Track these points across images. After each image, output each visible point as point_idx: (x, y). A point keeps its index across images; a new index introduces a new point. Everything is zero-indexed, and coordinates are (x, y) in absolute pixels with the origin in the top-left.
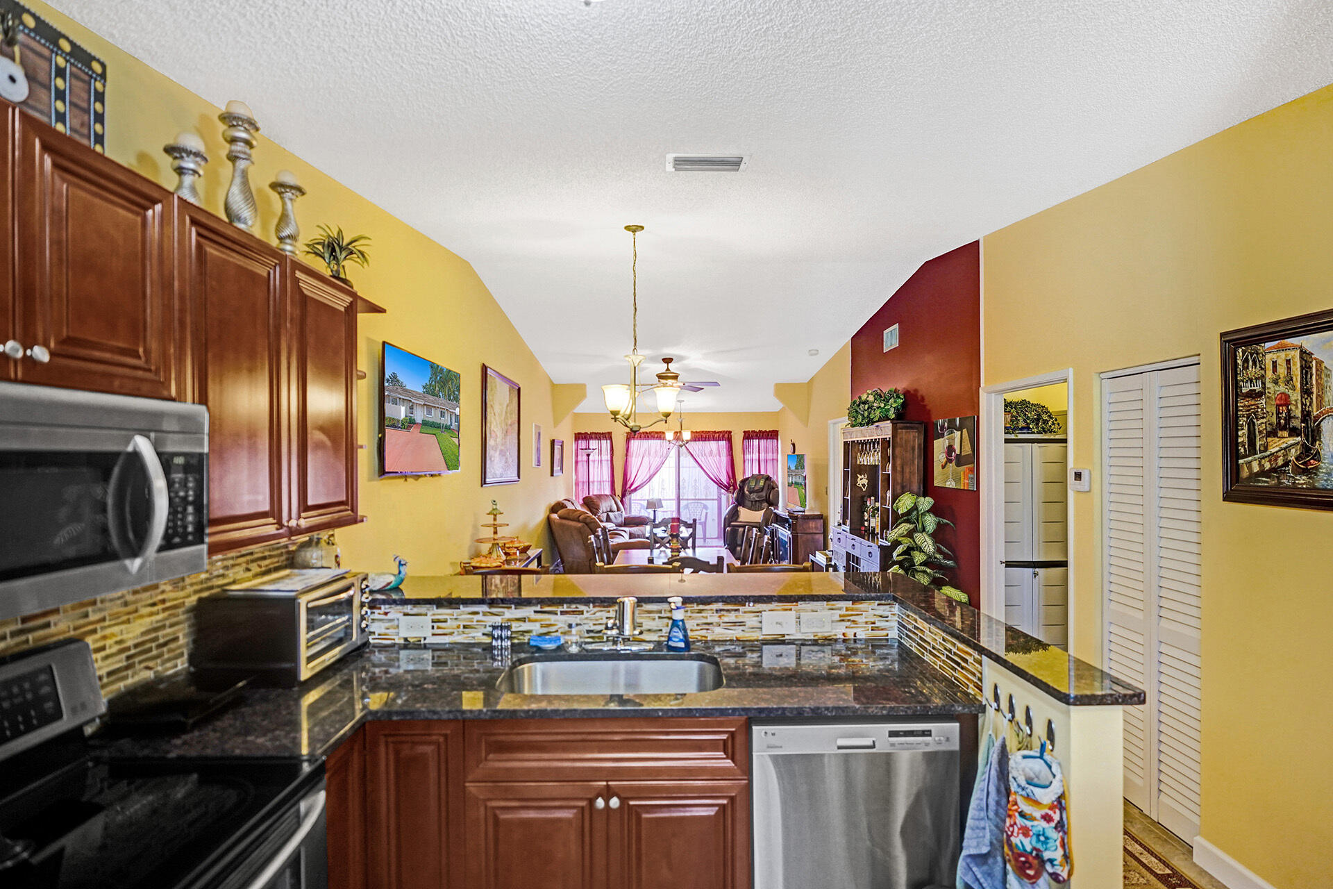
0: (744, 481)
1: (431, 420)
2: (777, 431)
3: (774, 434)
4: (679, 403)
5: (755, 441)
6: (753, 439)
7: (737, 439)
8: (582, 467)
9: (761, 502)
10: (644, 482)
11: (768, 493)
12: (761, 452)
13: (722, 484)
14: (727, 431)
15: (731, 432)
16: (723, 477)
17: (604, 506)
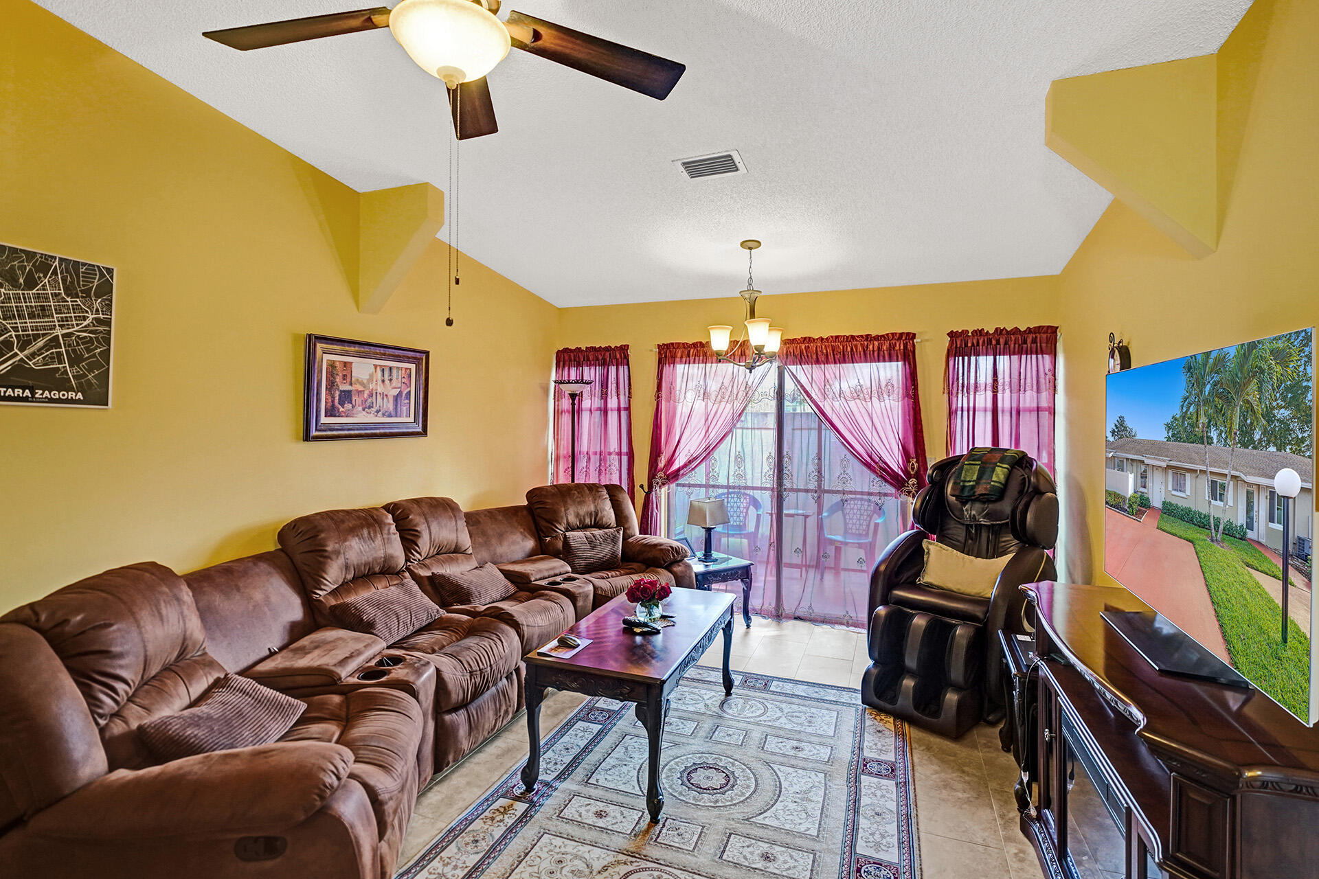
0: (946, 467)
2: (1053, 330)
3: (1044, 336)
4: (748, 251)
5: (982, 359)
6: (977, 354)
7: (931, 355)
8: (566, 420)
9: (996, 531)
10: (696, 458)
11: (1020, 507)
12: (1000, 388)
13: (885, 470)
14: (901, 334)
15: (914, 335)
16: (890, 452)
17: (572, 513)
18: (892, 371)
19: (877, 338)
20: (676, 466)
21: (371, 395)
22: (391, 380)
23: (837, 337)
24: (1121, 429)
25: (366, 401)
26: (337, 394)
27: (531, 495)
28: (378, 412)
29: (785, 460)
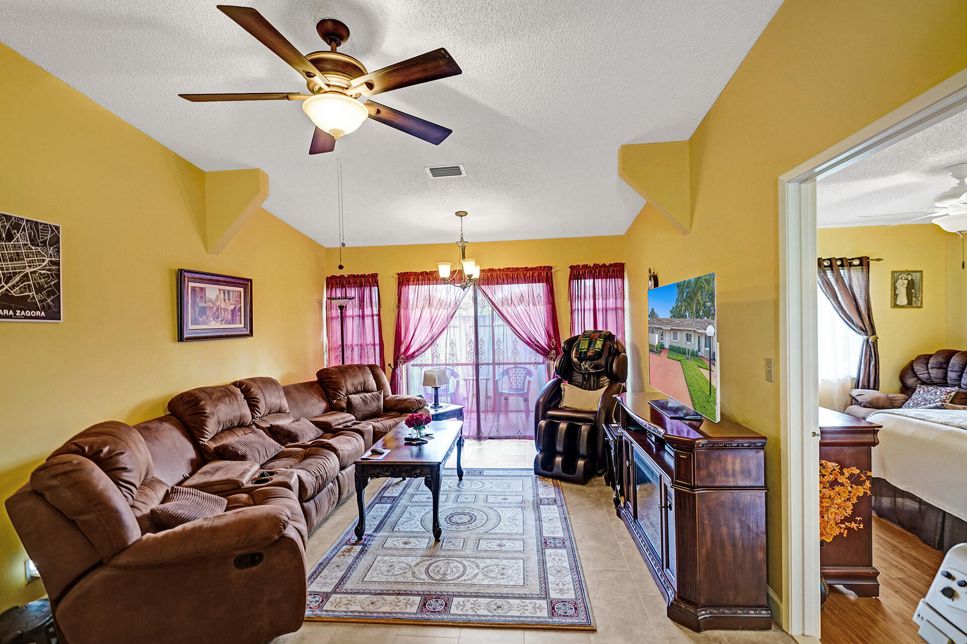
0: (572, 342)
2: (622, 265)
3: (618, 268)
4: (460, 217)
5: (587, 281)
6: (585, 279)
7: (561, 278)
8: (337, 325)
9: (598, 376)
10: (425, 345)
11: (610, 361)
12: (597, 297)
13: (538, 346)
14: (545, 267)
15: (551, 268)
16: (540, 336)
17: (349, 384)
18: (539, 289)
19: (532, 269)
20: (411, 352)
21: (217, 310)
22: (229, 299)
23: (509, 268)
24: (652, 314)
25: (215, 313)
26: (197, 310)
27: (320, 374)
28: (222, 321)
29: (480, 343)
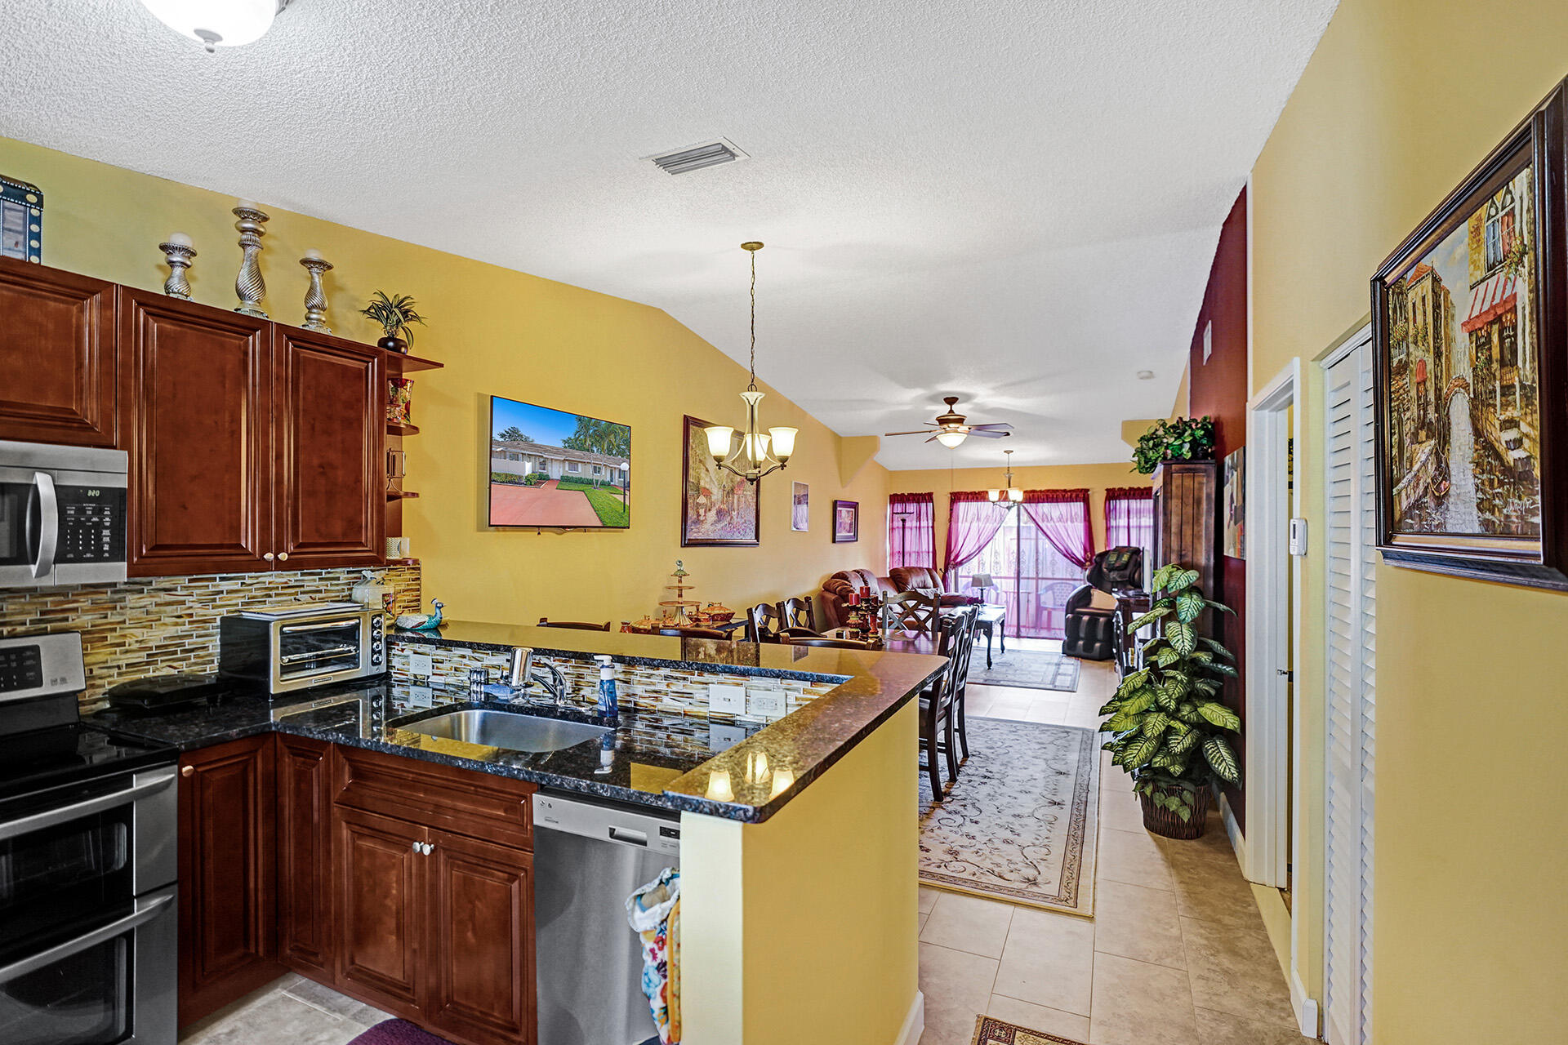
0: (1103, 556)
1: (578, 476)
4: (1007, 455)
5: (1122, 501)
6: (1120, 500)
7: (1097, 500)
8: (898, 534)
10: (973, 553)
11: (1133, 571)
12: (1131, 516)
13: (1074, 558)
14: (1082, 490)
15: (1088, 490)
16: (1077, 549)
17: (914, 582)
18: (1078, 507)
19: (1070, 491)
20: (959, 559)
21: (847, 524)
23: (1049, 490)
25: (845, 526)
26: (841, 524)
27: (891, 572)
28: (845, 531)
29: (1021, 554)
